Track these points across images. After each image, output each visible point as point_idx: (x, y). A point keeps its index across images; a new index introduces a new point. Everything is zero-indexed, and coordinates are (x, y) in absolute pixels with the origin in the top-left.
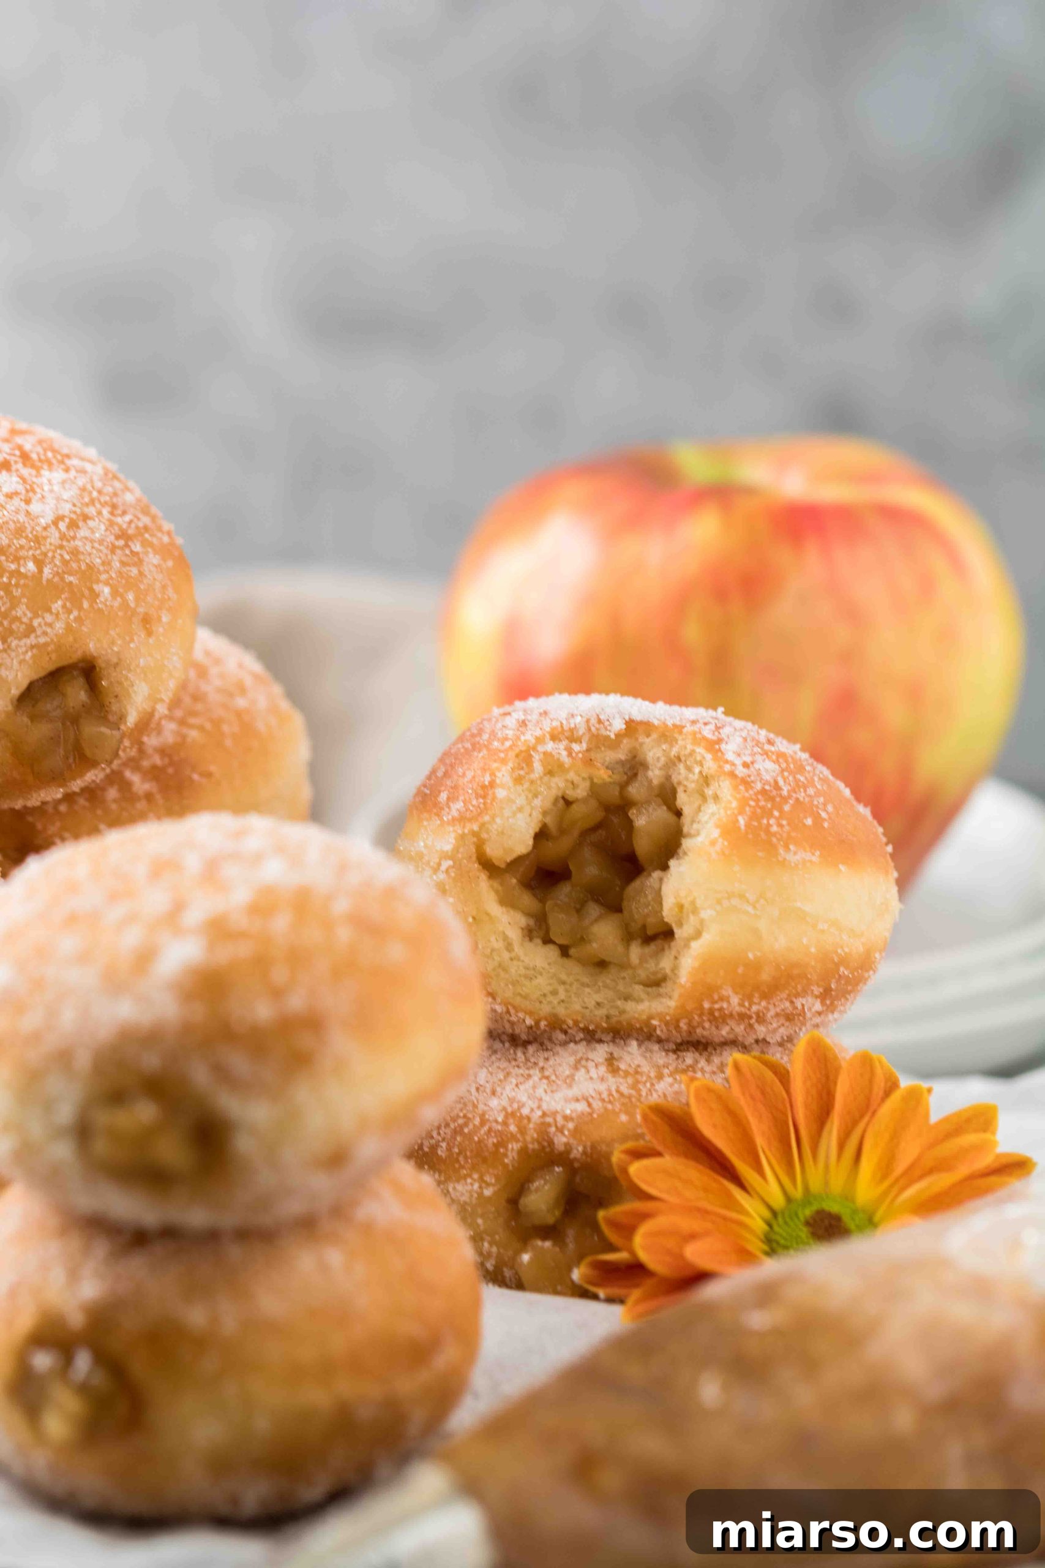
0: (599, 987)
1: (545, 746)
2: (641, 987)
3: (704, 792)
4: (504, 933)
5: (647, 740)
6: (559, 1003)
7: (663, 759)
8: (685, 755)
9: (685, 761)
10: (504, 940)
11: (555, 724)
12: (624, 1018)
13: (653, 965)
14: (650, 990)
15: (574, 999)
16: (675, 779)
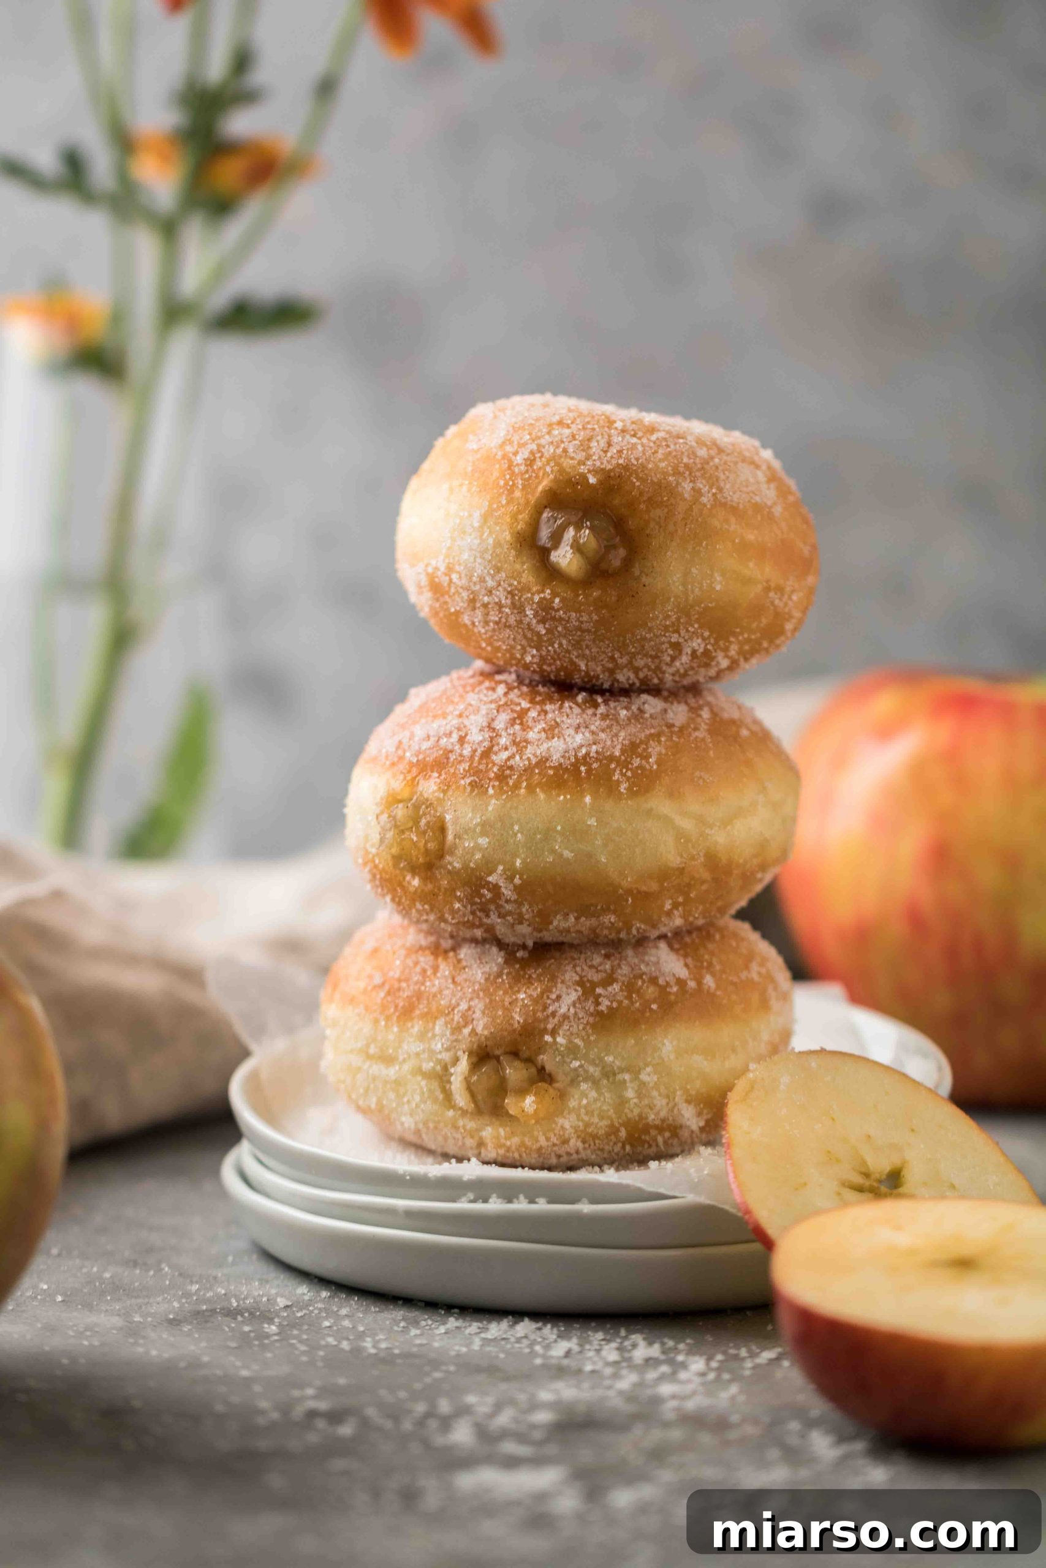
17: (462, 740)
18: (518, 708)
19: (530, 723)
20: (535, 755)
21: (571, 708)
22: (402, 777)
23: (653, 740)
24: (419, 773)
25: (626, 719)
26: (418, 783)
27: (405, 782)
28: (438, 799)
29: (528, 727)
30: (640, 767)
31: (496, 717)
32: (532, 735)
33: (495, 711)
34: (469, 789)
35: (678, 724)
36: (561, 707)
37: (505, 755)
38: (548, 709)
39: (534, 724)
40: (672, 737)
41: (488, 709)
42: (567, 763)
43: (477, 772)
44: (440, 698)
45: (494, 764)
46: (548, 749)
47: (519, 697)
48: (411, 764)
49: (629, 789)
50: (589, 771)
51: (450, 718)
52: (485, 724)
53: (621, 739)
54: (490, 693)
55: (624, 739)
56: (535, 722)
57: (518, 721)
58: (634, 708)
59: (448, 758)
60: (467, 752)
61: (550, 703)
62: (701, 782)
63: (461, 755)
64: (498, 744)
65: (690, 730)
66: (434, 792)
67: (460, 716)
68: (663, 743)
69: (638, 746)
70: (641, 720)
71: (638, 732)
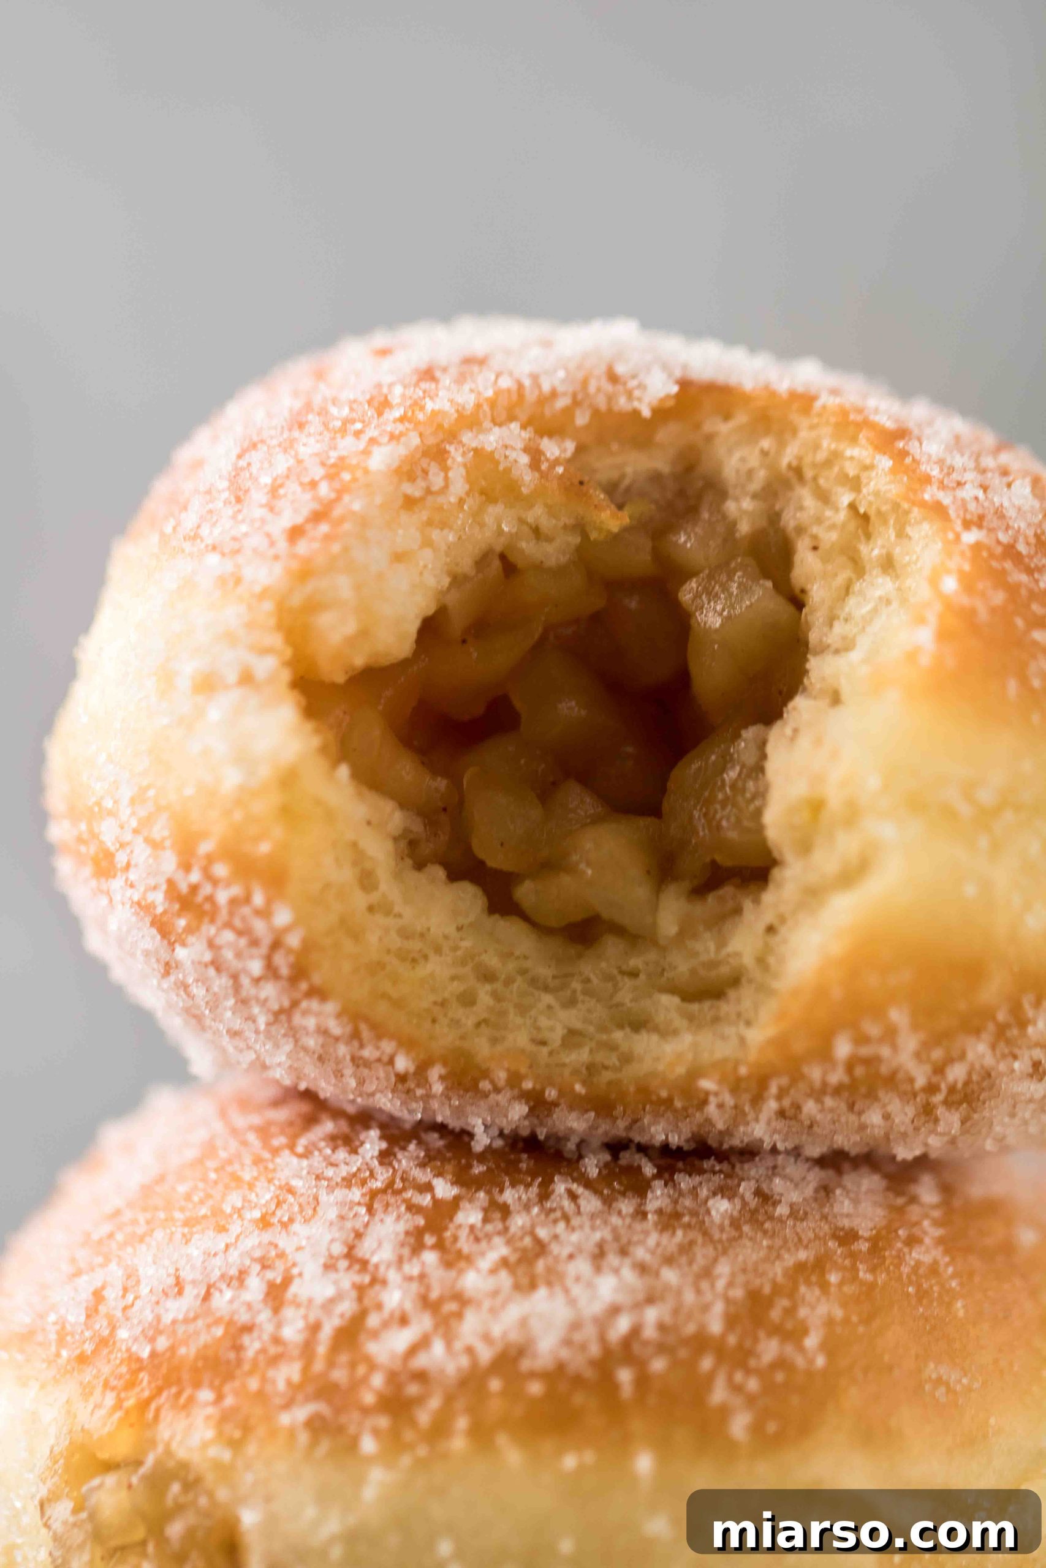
0: (574, 992)
1: (481, 437)
2: (676, 1000)
3: (856, 551)
4: (354, 845)
5: (724, 428)
6: (478, 1025)
7: (762, 475)
8: (814, 465)
9: (815, 479)
10: (355, 863)
11: (505, 383)
12: (630, 1074)
13: (712, 946)
14: (695, 1007)
15: (514, 1018)
16: (790, 520)
17: (276, 1295)
18: (426, 1200)
19: (465, 1244)
20: (487, 1338)
21: (573, 1196)
22: (110, 1399)
23: (809, 1284)
24: (159, 1391)
25: (727, 1222)
26: (156, 1417)
27: (119, 1414)
28: (218, 1466)
29: (459, 1254)
30: (781, 1363)
31: (367, 1225)
32: (472, 1281)
33: (363, 1210)
34: (303, 1438)
35: (865, 1229)
36: (544, 1195)
37: (400, 1340)
38: (510, 1201)
39: (475, 1248)
40: (854, 1269)
41: (342, 1204)
42: (577, 1363)
43: (326, 1391)
44: (199, 1162)
45: (372, 1366)
46: (524, 1322)
47: (422, 1165)
48: (135, 1364)
49: (757, 1429)
50: (643, 1381)
51: (235, 1228)
52: (338, 1249)
53: (721, 1284)
54: (342, 1154)
55: (730, 1284)
56: (477, 1240)
57: (429, 1240)
58: (746, 1189)
59: (238, 1348)
60: (293, 1331)
61: (513, 1185)
62: (941, 1392)
63: (277, 1340)
64: (379, 1306)
65: (899, 1245)
66: (205, 1445)
67: (264, 1223)
68: (833, 1290)
69: (769, 1303)
70: (768, 1225)
71: (766, 1259)
